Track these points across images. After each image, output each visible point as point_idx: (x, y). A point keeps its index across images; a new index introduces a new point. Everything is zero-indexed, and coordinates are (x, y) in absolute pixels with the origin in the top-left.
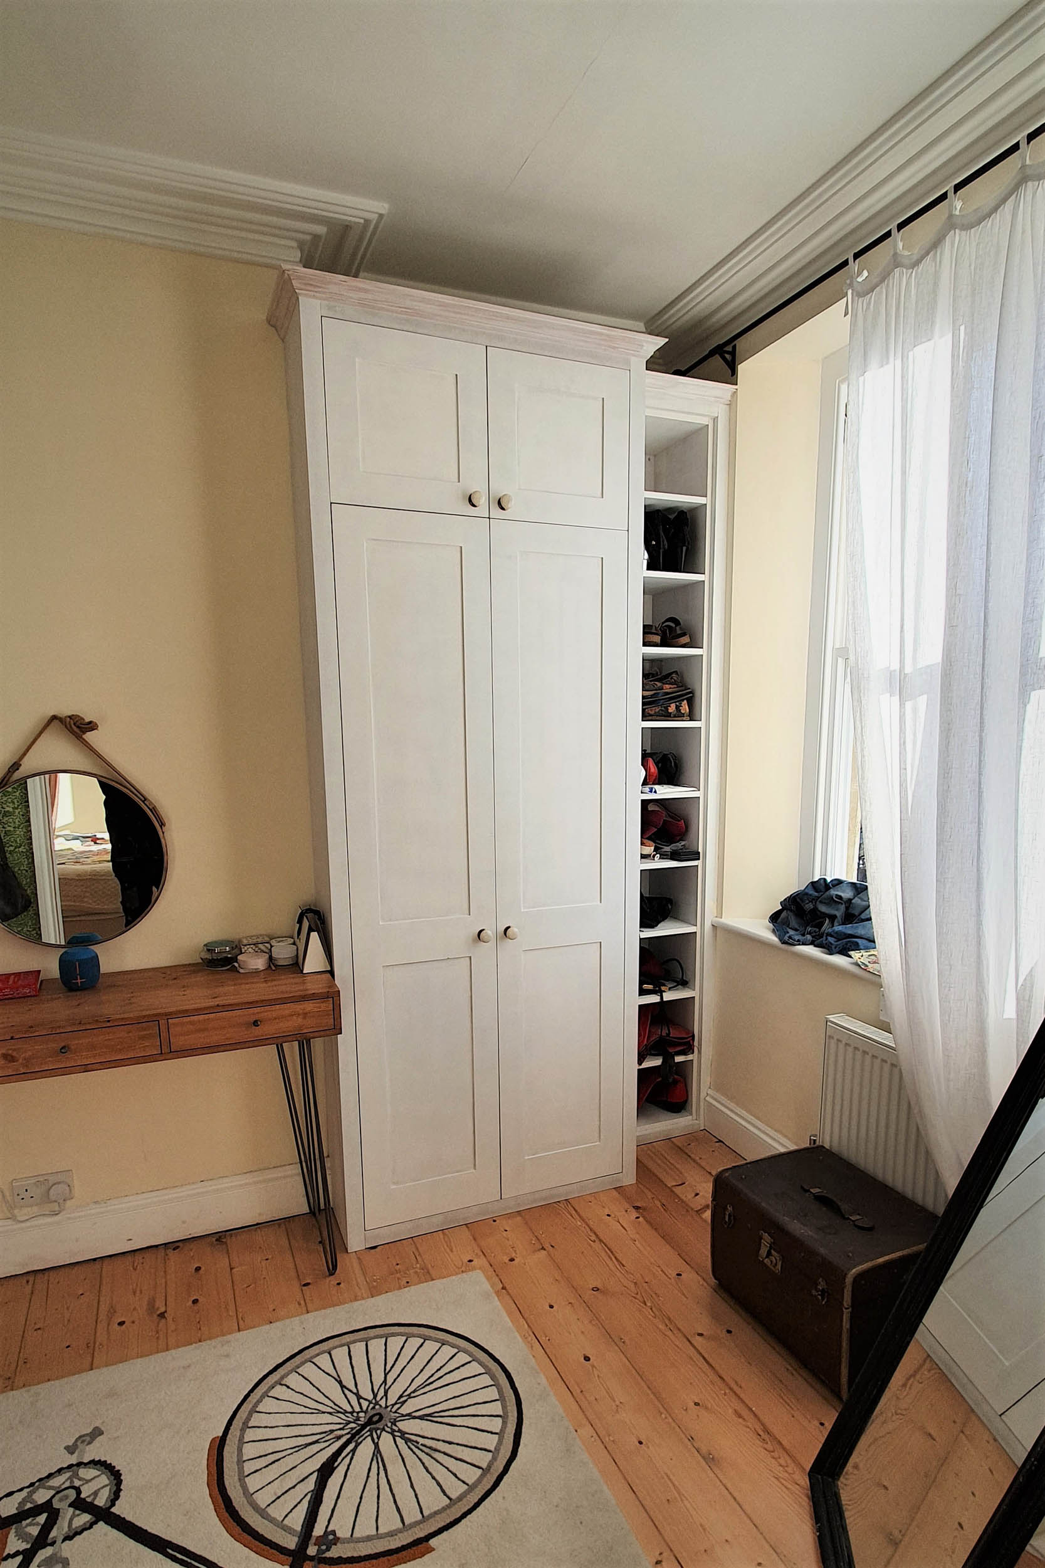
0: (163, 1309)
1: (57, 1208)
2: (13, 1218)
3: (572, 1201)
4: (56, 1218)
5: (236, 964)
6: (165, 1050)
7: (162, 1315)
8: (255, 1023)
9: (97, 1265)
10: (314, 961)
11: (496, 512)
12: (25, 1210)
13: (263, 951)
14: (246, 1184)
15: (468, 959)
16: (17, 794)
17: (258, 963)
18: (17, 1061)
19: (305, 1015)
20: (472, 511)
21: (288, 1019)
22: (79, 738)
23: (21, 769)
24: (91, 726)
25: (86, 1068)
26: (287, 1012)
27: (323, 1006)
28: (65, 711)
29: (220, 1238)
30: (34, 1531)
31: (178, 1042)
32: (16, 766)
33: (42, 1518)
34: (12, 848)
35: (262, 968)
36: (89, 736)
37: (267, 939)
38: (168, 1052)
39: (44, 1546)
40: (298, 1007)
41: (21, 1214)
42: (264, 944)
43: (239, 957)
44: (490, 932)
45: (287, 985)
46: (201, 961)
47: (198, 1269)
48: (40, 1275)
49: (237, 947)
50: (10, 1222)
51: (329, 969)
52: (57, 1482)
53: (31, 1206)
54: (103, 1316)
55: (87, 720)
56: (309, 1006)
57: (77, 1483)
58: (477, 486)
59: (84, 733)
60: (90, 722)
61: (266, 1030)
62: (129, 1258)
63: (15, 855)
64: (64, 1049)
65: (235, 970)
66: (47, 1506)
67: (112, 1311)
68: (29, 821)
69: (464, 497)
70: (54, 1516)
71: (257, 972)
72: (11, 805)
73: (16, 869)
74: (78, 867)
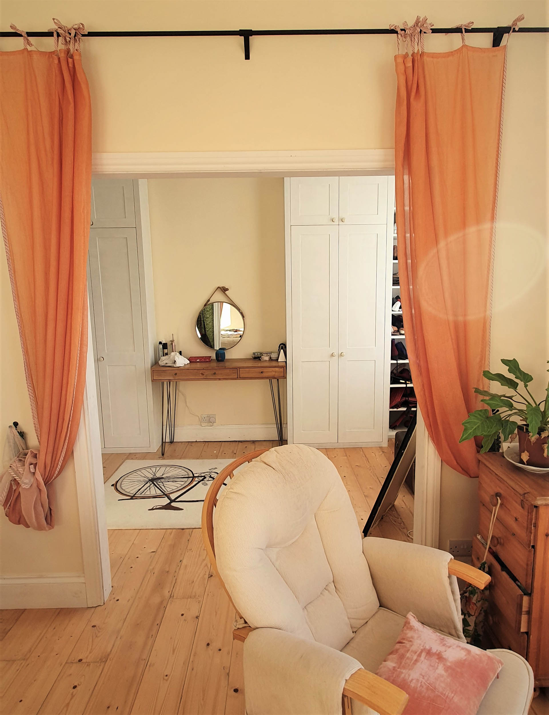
0: (236, 452)
1: (212, 425)
2: (201, 425)
3: (363, 448)
4: (211, 427)
5: (260, 358)
6: (239, 377)
7: (235, 454)
8: (262, 372)
9: (221, 443)
10: (282, 358)
11: (341, 223)
12: (204, 424)
13: (269, 356)
14: (262, 428)
15: (329, 362)
16: (211, 311)
17: (267, 358)
18: (204, 375)
19: (276, 372)
20: (333, 223)
21: (271, 372)
22: (224, 293)
23: (210, 301)
24: (227, 290)
25: (220, 379)
26: (271, 370)
27: (281, 369)
28: (221, 286)
29: (254, 442)
30: (201, 479)
31: (242, 376)
32: (209, 300)
33: (203, 478)
34: (208, 329)
35: (268, 360)
36: (226, 292)
37: (270, 352)
38: (239, 378)
39: (203, 481)
40: (274, 369)
41: (203, 424)
42: (268, 353)
43: (262, 357)
44: (335, 354)
45: (274, 364)
46: (252, 358)
47: (246, 447)
48: (206, 443)
49: (261, 354)
50: (200, 426)
51: (286, 361)
52: (206, 473)
53: (205, 423)
54: (221, 451)
55: (226, 288)
56: (277, 369)
57: (210, 474)
58: (336, 217)
59: (225, 291)
60: (227, 288)
61: (264, 375)
62: (229, 443)
63: (208, 332)
64: (215, 374)
65: (260, 360)
66: (204, 476)
67: (223, 451)
68: (213, 320)
69: (331, 219)
70: (205, 478)
71: (266, 361)
72: (209, 315)
73: (209, 336)
74: (228, 339)
